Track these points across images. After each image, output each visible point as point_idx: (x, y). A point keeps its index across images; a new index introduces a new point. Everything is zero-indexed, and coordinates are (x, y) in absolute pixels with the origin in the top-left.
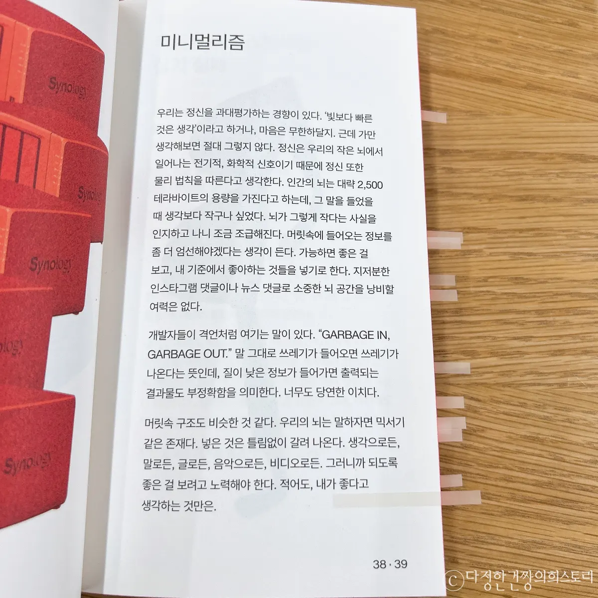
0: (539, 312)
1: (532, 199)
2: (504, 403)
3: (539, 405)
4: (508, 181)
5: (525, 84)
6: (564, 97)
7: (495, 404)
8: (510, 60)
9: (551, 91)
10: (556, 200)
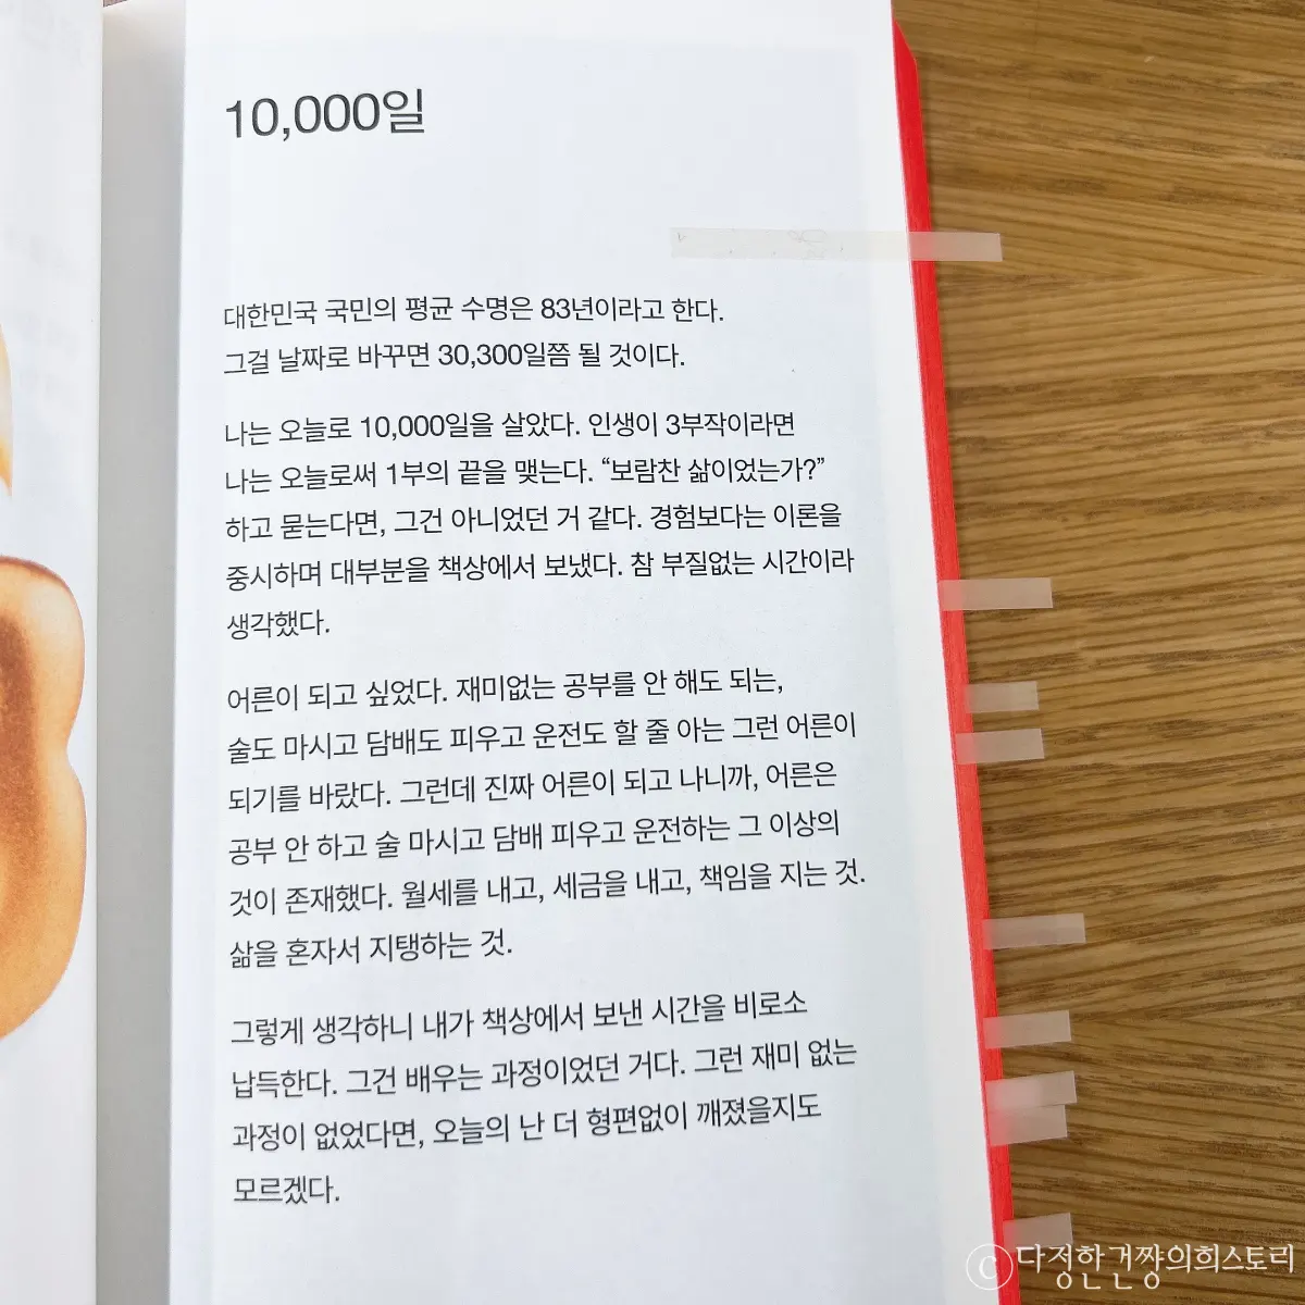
0: (1234, 810)
1: (1204, 503)
2: (1151, 1062)
3: (1247, 1059)
4: (1139, 458)
5: (1169, 187)
6: (1275, 214)
7: (1129, 1067)
8: (1126, 126)
9: (1239, 201)
10: (1267, 501)
